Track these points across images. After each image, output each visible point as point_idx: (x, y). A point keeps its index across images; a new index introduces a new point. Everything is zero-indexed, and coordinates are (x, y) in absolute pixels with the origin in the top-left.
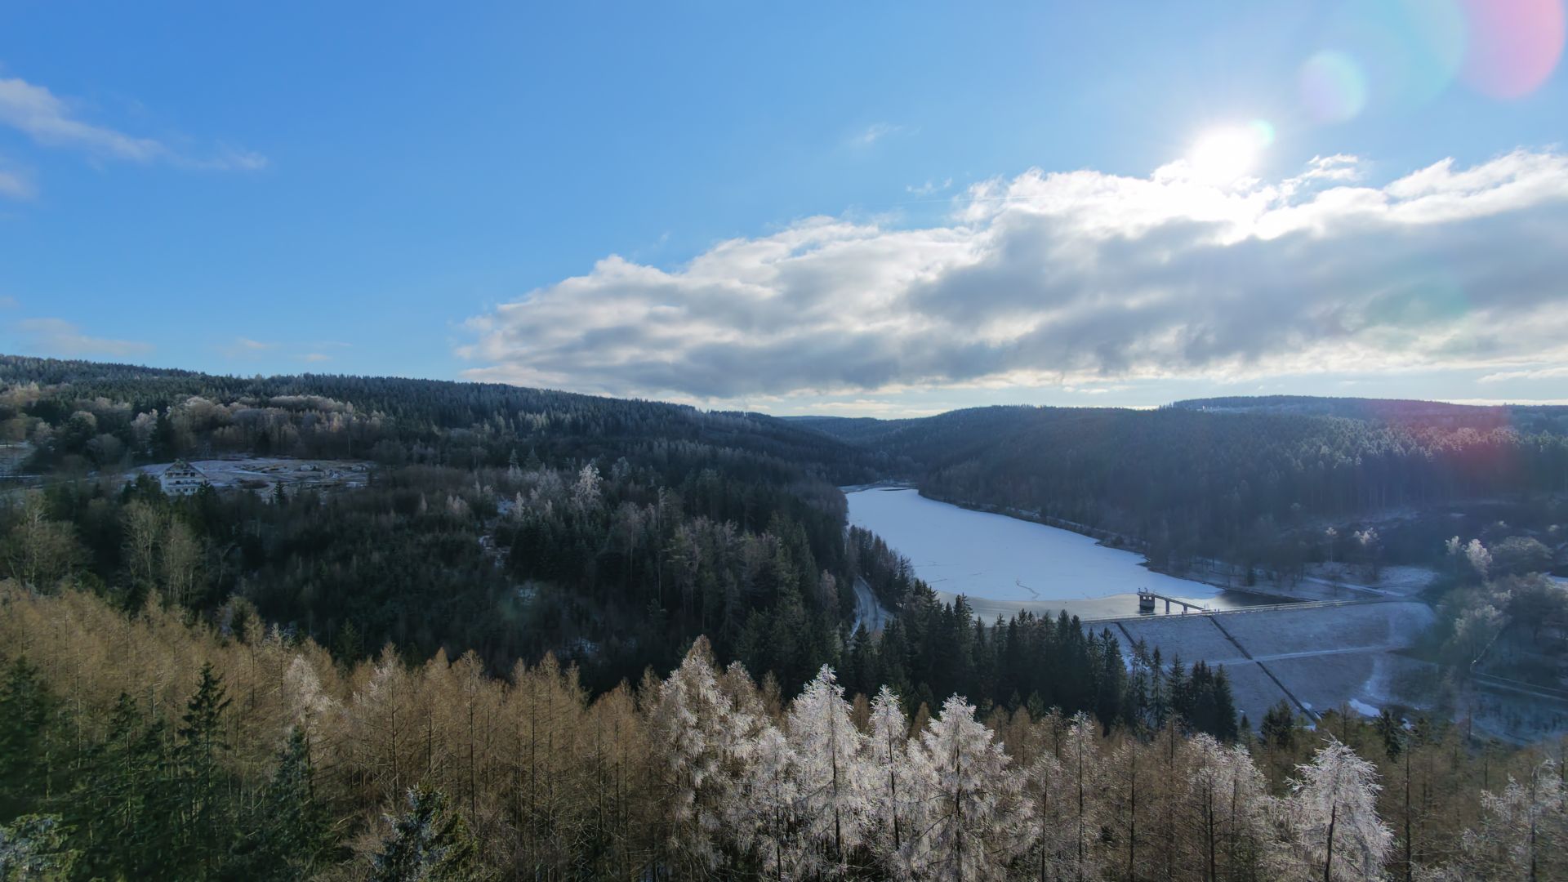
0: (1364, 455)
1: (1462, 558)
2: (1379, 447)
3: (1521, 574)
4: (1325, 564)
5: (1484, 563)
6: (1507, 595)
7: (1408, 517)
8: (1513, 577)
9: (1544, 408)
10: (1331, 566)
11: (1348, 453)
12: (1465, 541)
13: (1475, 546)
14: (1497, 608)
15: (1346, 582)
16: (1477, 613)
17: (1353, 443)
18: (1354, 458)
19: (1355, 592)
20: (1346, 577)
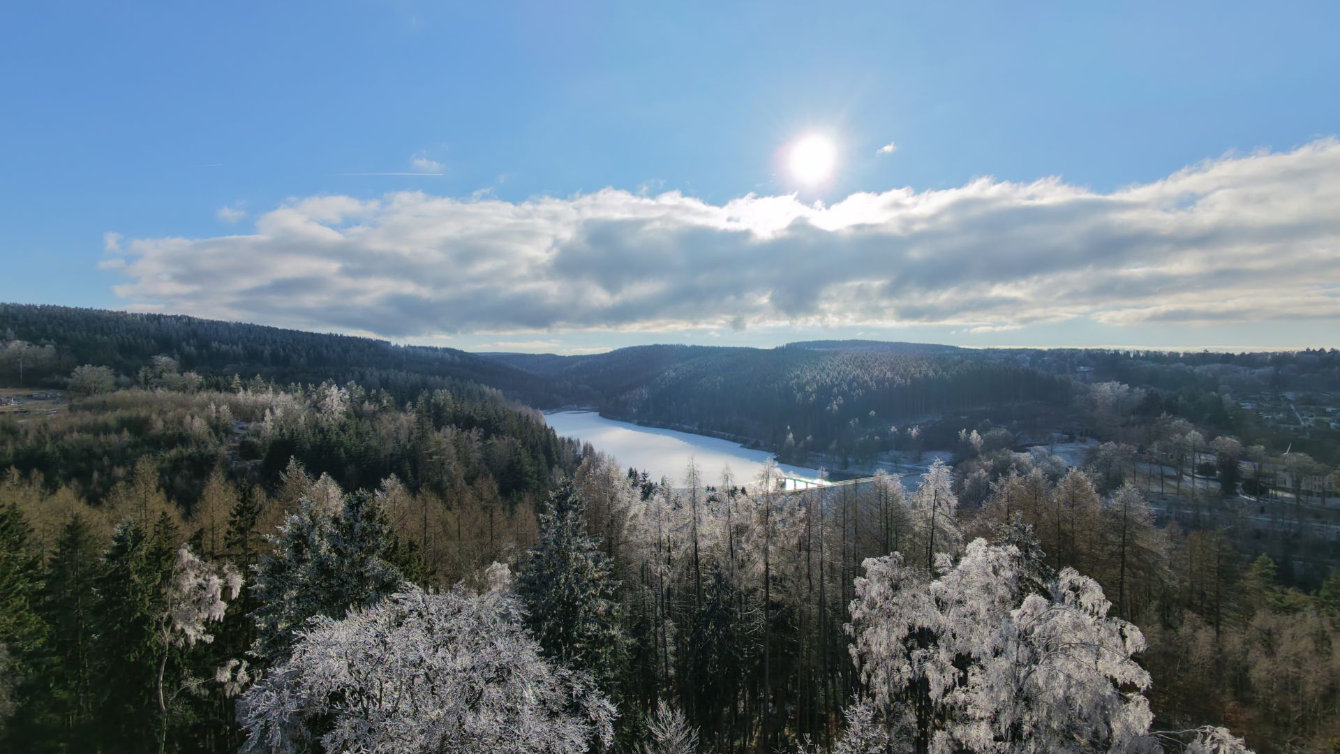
0: (912, 379)
1: (967, 444)
2: (920, 373)
3: (998, 450)
4: (890, 452)
5: (979, 445)
6: (990, 463)
7: (937, 420)
8: (994, 452)
9: (1010, 350)
10: (893, 453)
11: (902, 377)
12: (969, 432)
13: (974, 434)
14: (986, 471)
15: (903, 463)
16: (976, 475)
17: (905, 370)
18: (906, 380)
19: (908, 469)
20: (903, 460)
